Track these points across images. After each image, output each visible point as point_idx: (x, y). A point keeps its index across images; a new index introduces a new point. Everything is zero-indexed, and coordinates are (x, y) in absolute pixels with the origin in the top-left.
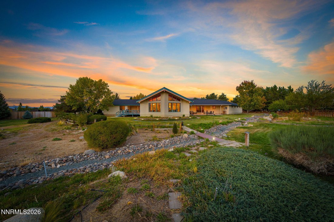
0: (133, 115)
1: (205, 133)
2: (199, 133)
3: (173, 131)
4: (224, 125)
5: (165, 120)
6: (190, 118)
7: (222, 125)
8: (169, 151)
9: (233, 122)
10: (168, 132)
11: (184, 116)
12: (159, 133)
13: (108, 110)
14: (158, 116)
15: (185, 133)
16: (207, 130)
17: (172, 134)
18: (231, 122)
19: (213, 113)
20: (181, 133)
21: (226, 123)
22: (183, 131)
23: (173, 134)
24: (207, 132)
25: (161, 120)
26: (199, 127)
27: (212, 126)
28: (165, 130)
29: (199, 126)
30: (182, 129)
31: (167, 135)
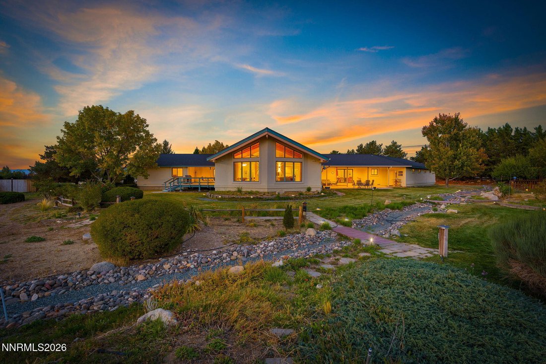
0: (201, 188)
1: (353, 227)
2: (340, 226)
3: (284, 223)
4: (396, 209)
5: (268, 200)
6: (322, 194)
7: (390, 211)
8: (273, 265)
9: (415, 203)
10: (273, 225)
11: (309, 189)
12: (255, 226)
13: (146, 177)
14: (254, 190)
15: (311, 226)
16: (357, 221)
17: (282, 229)
18: (410, 204)
19: (372, 184)
20: (303, 226)
21: (400, 206)
22: (307, 223)
23: (285, 229)
24: (357, 225)
25: (260, 198)
26: (341, 214)
27: (369, 212)
28: (266, 221)
29: (340, 212)
30: (304, 217)
31: (272, 231)
